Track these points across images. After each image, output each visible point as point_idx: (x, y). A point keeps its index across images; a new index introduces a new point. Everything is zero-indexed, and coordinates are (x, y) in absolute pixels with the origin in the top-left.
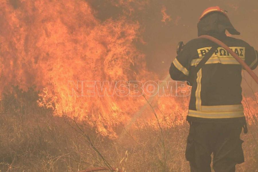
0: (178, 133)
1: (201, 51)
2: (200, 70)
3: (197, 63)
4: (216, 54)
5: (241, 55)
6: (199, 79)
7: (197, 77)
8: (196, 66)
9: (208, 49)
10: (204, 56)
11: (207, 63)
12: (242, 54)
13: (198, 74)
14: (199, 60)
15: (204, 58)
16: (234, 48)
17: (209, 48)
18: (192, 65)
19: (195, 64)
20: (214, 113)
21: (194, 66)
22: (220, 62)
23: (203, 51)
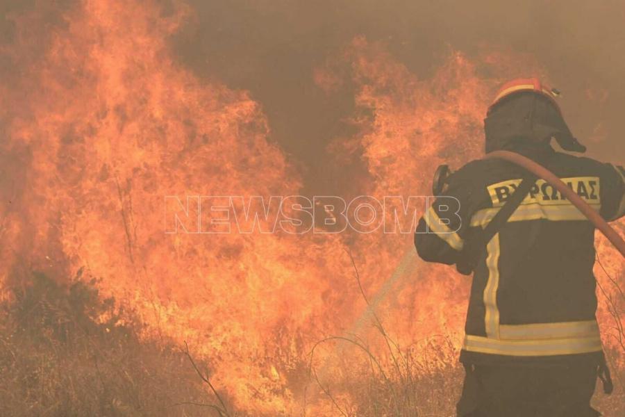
0: (443, 391)
1: (498, 190)
2: (496, 237)
3: (487, 219)
4: (532, 197)
5: (593, 197)
6: (493, 259)
7: (487, 255)
8: (484, 227)
9: (513, 185)
10: (503, 204)
11: (512, 219)
12: (595, 194)
13: (489, 246)
14: (491, 212)
15: (505, 206)
16: (575, 181)
17: (517, 183)
18: (476, 224)
19: (483, 223)
20: (532, 343)
21: (480, 226)
22: (544, 217)
23: (503, 191)
